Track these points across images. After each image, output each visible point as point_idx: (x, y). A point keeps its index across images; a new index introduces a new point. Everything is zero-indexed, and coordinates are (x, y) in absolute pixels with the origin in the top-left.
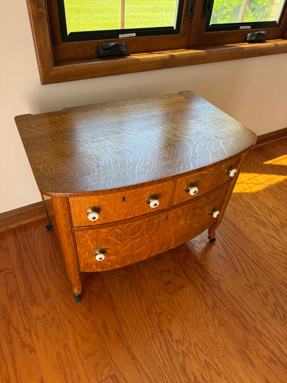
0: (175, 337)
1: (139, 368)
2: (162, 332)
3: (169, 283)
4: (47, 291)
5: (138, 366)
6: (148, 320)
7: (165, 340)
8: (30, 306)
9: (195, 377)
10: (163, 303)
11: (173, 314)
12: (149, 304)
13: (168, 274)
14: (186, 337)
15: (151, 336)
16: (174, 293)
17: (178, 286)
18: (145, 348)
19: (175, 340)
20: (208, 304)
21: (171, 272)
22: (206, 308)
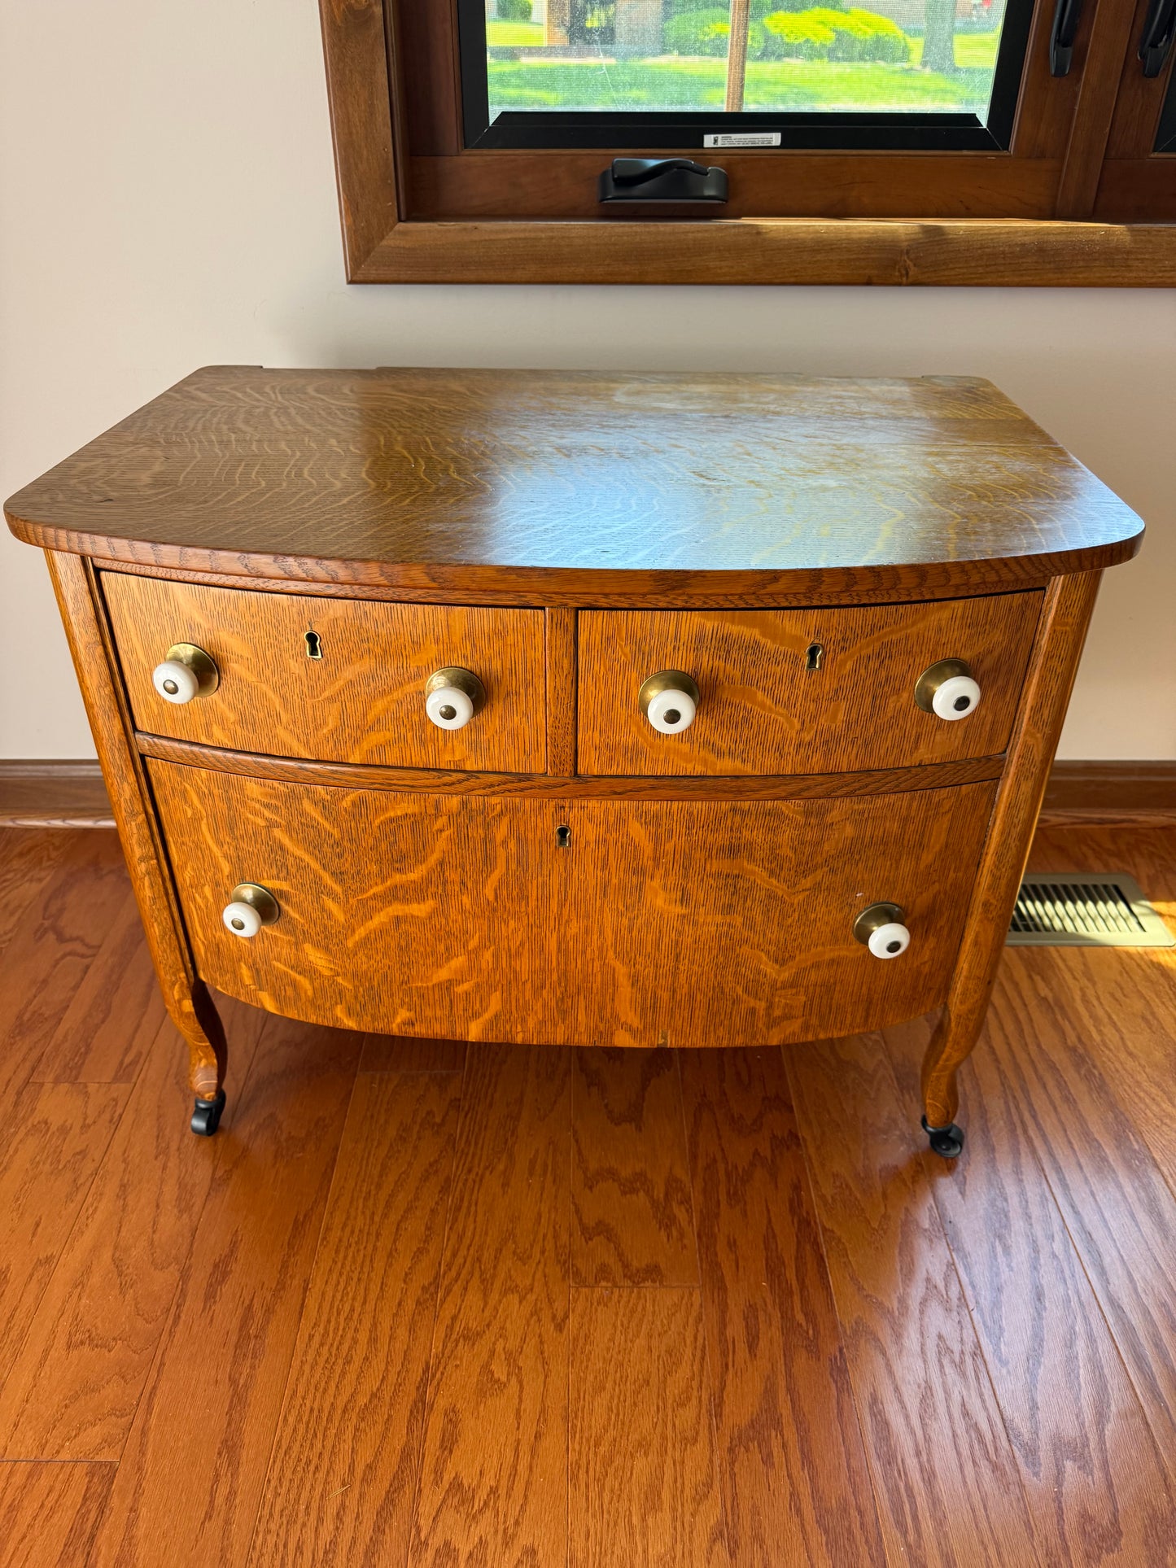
1: (220, 1500)
2: (421, 1408)
3: (603, 1230)
4: (138, 1056)
5: (223, 1490)
6: (402, 1333)
7: (406, 1455)
8: (50, 1078)
10: (514, 1299)
11: (521, 1364)
12: (453, 1273)
13: (624, 1193)
14: (509, 1495)
15: (362, 1400)
16: (591, 1281)
17: (635, 1264)
18: (299, 1438)
19: (448, 1477)
20: (726, 1410)
21: (642, 1194)
22: (704, 1421)
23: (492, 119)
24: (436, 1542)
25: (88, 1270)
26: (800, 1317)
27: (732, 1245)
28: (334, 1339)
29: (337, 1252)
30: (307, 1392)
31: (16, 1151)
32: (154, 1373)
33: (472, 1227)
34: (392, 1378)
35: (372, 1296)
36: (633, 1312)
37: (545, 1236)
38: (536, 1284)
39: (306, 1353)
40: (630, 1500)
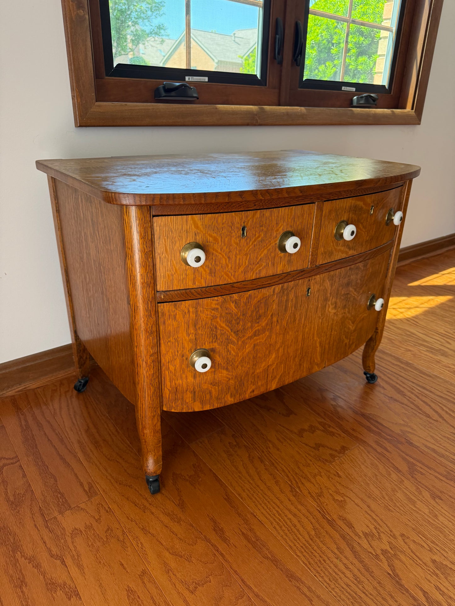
0: (360, 528)
1: (308, 593)
2: (331, 523)
3: (319, 445)
4: (89, 484)
5: (305, 590)
6: (300, 507)
7: (343, 537)
8: (56, 514)
9: (425, 593)
10: (318, 478)
11: (342, 492)
12: (294, 482)
13: (313, 433)
14: (381, 527)
15: (313, 533)
16: (332, 460)
17: (337, 449)
18: (308, 557)
19: (361, 534)
20: (400, 469)
21: (317, 430)
22: (399, 475)
23: (114, 66)
24: (379, 552)
25: (165, 564)
26: (389, 437)
27: (353, 430)
28: (283, 523)
29: (251, 499)
30: (293, 543)
31: (75, 547)
32: (235, 576)
33: (283, 467)
34: (313, 521)
35: (278, 504)
36: (351, 460)
37: (306, 456)
38: (319, 469)
39: (279, 533)
40: (408, 505)
